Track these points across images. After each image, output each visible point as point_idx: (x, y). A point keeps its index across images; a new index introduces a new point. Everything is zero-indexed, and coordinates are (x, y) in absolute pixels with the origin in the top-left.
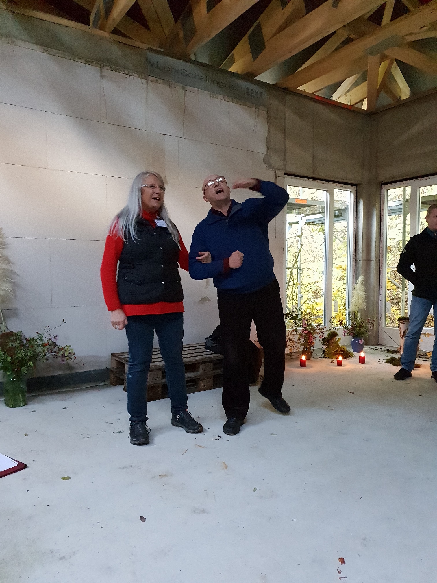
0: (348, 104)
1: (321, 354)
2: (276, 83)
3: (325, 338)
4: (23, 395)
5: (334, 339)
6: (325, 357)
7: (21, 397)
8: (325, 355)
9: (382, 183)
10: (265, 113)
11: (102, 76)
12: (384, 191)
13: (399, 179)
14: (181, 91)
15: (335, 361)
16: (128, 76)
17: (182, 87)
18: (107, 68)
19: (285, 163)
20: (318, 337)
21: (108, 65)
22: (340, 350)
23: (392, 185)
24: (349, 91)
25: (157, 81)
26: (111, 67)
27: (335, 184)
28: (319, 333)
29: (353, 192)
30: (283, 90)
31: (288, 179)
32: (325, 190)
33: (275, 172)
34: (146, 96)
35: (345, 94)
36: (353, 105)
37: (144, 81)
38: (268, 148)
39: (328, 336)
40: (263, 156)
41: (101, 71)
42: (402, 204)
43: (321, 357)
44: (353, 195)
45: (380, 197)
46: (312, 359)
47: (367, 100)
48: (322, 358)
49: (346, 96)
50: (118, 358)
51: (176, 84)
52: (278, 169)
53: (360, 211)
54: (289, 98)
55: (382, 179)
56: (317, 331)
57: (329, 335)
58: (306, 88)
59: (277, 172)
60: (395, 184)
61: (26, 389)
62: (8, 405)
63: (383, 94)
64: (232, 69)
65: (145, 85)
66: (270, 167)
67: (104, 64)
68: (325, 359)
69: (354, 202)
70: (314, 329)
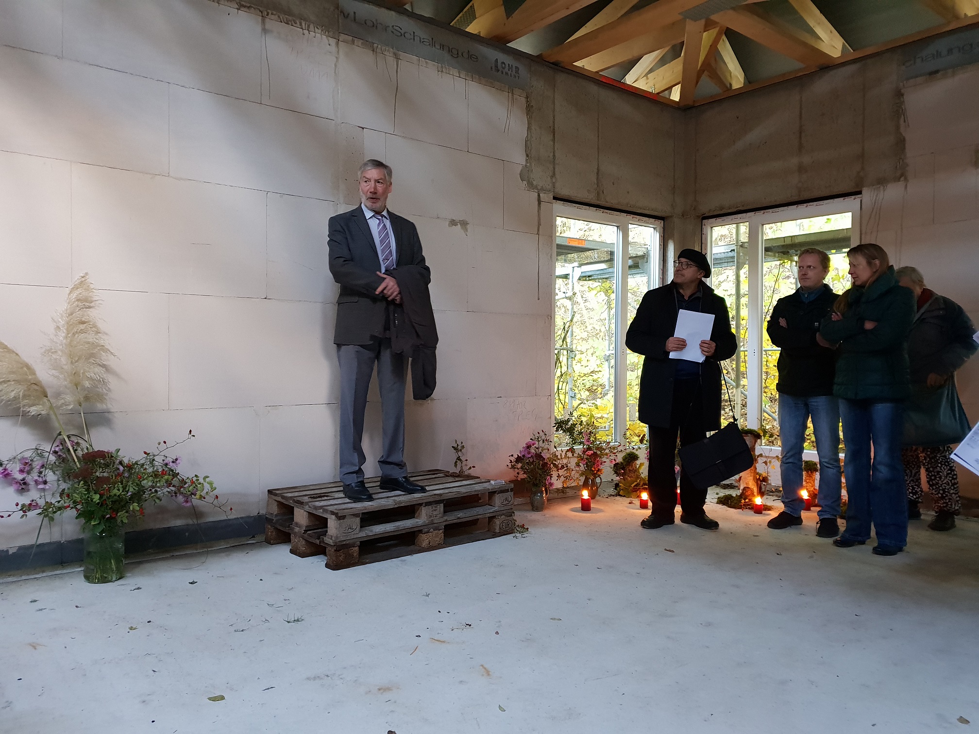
0: (650, 90)
1: (612, 490)
2: (541, 54)
3: (618, 464)
4: (118, 561)
5: (634, 465)
6: (618, 495)
7: (113, 564)
8: (619, 492)
9: (704, 216)
10: (523, 100)
11: (265, 31)
12: (707, 229)
13: (730, 211)
14: (391, 60)
15: (637, 502)
16: (306, 32)
17: (395, 54)
18: (273, 17)
19: (554, 181)
20: (607, 460)
21: (275, 13)
22: (642, 483)
23: (719, 220)
24: (651, 71)
25: (353, 42)
26: (279, 17)
27: (630, 217)
28: (609, 455)
29: (658, 229)
30: (551, 65)
31: (558, 206)
32: (615, 224)
33: (539, 195)
34: (335, 65)
35: (646, 75)
36: (658, 93)
37: (333, 41)
38: (527, 156)
39: (624, 460)
40: (520, 168)
41: (263, 22)
42: (734, 250)
43: (611, 495)
44: (658, 235)
45: (700, 238)
46: (598, 498)
47: (681, 87)
48: (613, 496)
49: (647, 79)
50: (280, 498)
51: (383, 48)
52: (542, 189)
53: (669, 259)
54: (561, 78)
55: (704, 209)
56: (607, 451)
57: (625, 458)
58: (588, 64)
59: (541, 195)
60: (725, 218)
61: (122, 550)
62: (89, 578)
63: (705, 78)
64: (472, 29)
65: (333, 48)
66: (531, 186)
67: (268, 11)
68: (618, 498)
69: (660, 245)
70: (600, 448)
